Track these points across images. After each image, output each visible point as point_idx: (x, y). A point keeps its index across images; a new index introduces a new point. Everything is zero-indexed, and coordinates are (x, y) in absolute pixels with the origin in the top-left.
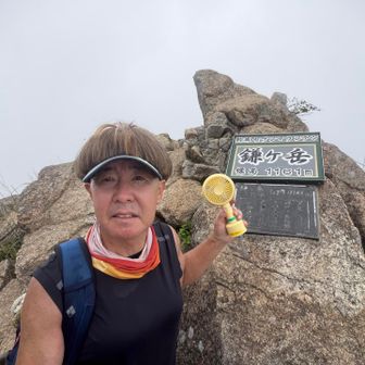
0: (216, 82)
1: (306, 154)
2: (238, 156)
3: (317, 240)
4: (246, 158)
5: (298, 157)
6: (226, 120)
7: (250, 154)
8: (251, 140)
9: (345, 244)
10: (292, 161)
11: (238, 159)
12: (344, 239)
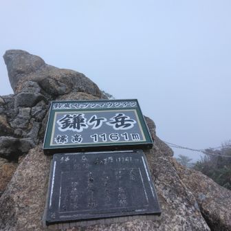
0: (27, 61)
1: (129, 118)
2: (58, 124)
3: (159, 214)
4: (67, 124)
5: (123, 122)
6: (38, 89)
7: (72, 120)
8: (71, 106)
9: (187, 214)
10: (117, 126)
11: (57, 126)
12: (184, 207)
